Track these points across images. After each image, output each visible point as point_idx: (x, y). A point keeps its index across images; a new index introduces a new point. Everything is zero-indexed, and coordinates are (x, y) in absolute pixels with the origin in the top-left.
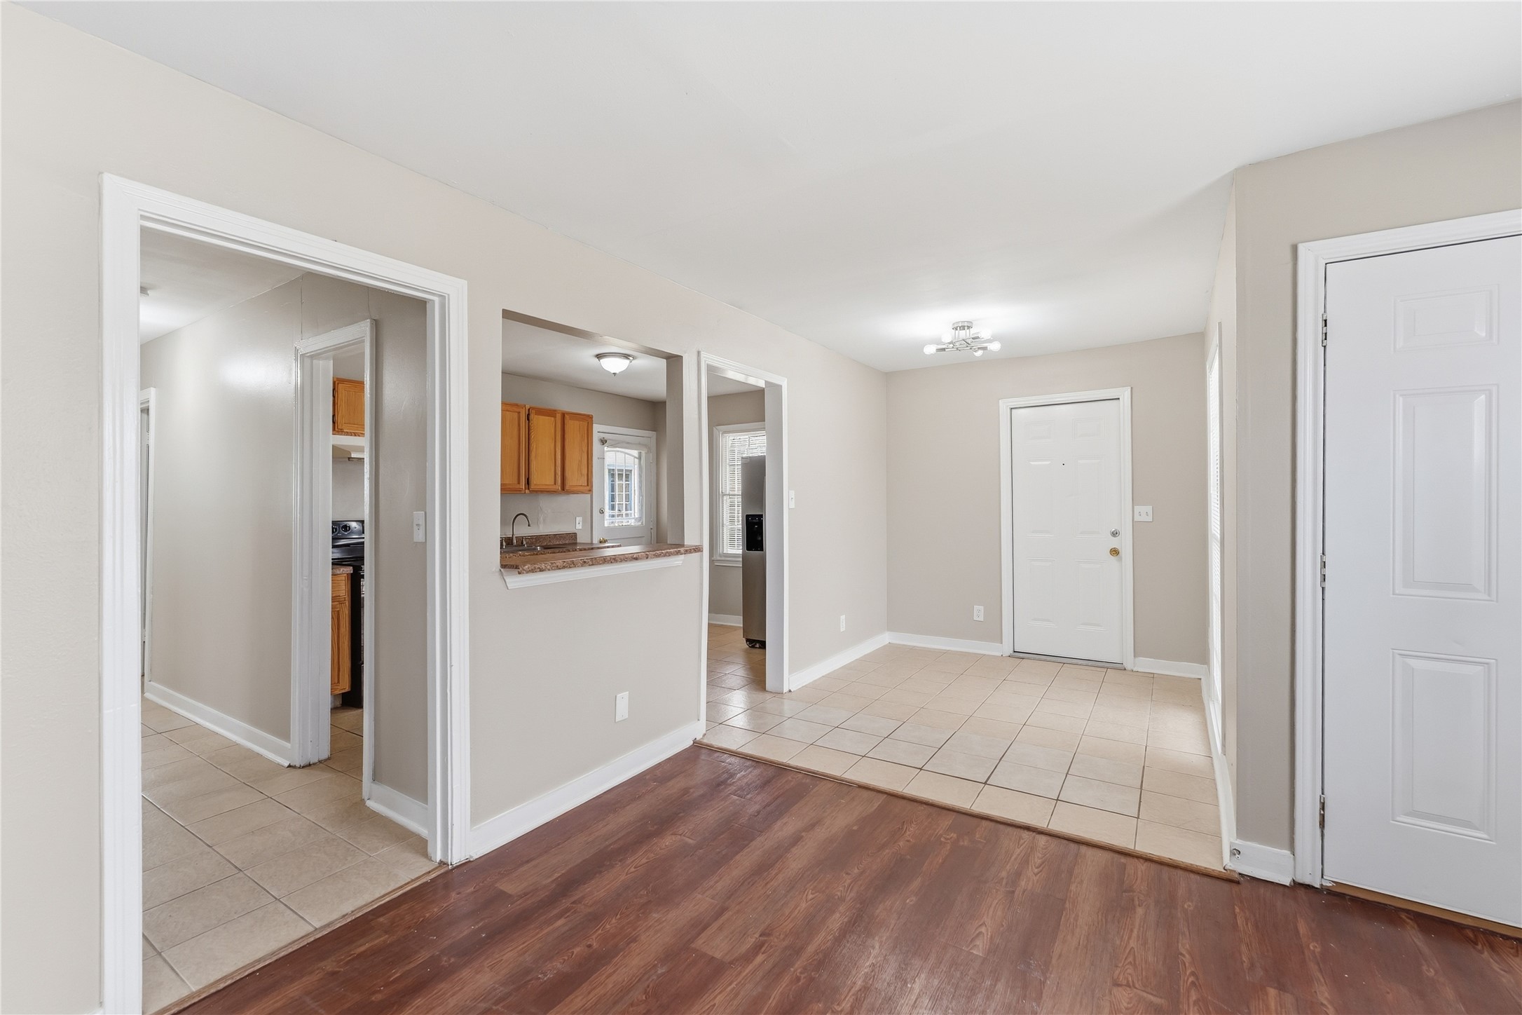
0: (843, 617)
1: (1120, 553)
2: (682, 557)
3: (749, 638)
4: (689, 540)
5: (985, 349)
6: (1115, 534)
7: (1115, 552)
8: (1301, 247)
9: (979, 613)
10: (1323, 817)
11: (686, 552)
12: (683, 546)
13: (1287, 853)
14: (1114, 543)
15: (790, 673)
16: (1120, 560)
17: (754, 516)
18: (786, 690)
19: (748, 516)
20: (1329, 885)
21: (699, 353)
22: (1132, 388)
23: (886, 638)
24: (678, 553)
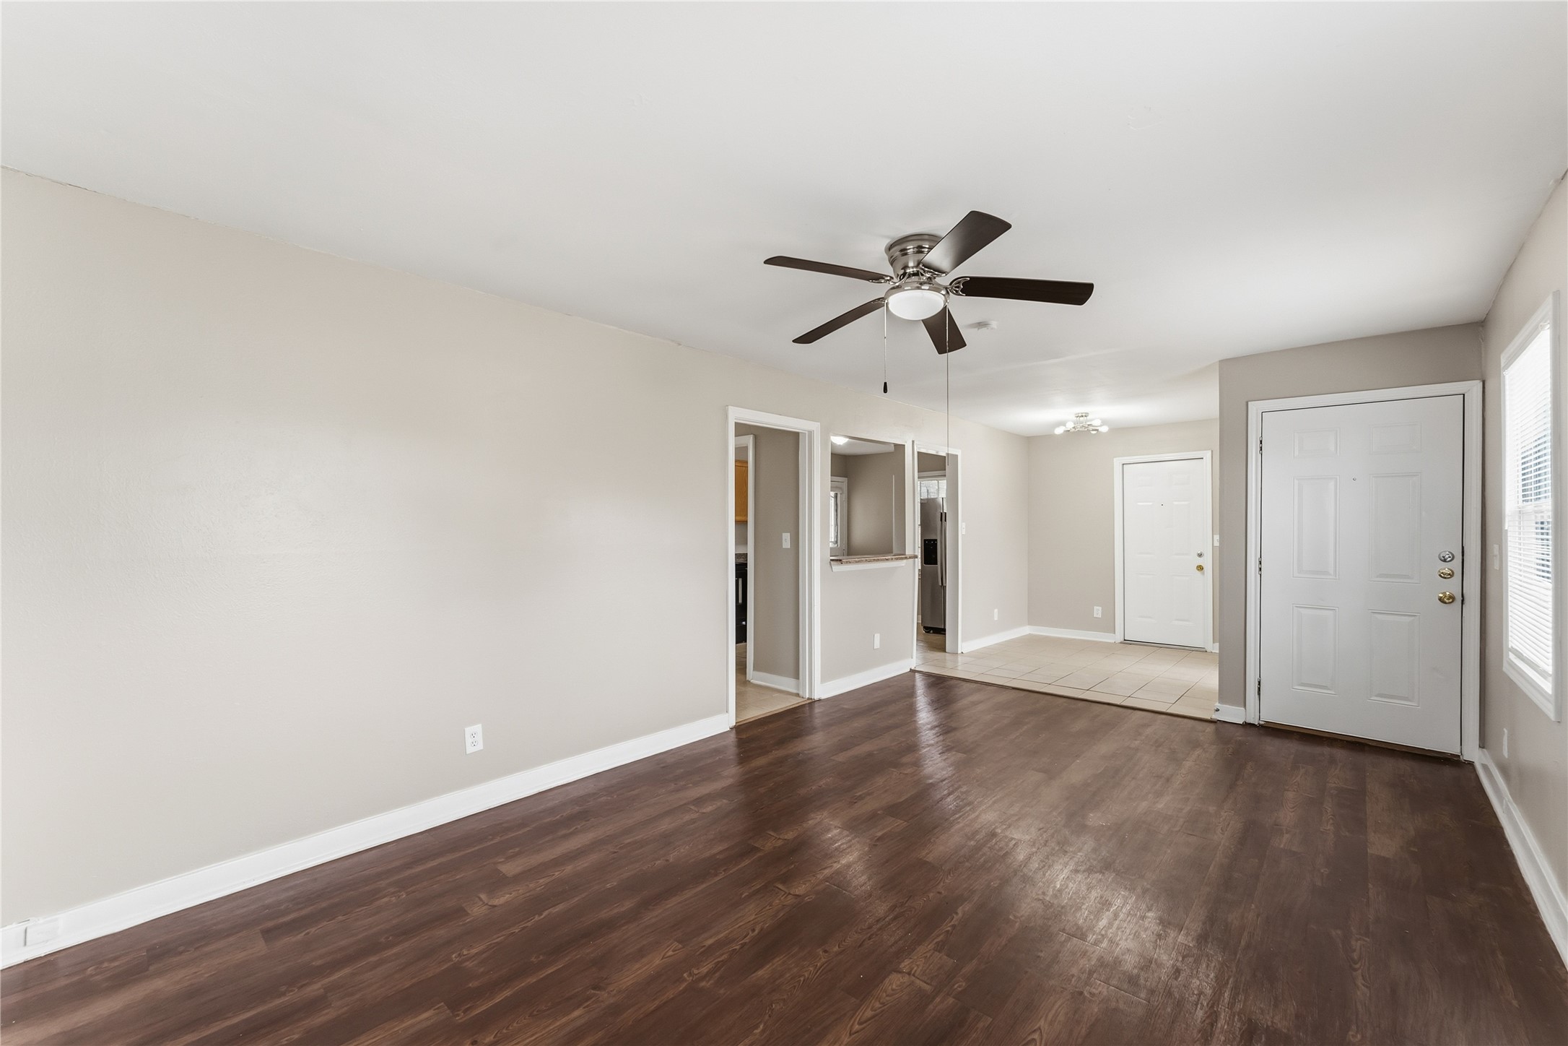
0: (996, 610)
1: (1205, 569)
2: (905, 561)
3: (926, 625)
4: (909, 552)
5: (1097, 430)
6: (1200, 555)
7: (1200, 568)
8: (1249, 403)
9: (1098, 612)
10: (1259, 689)
11: (906, 558)
12: (905, 555)
13: (1243, 709)
14: (1200, 561)
15: (962, 642)
16: (1203, 574)
17: (930, 541)
18: (959, 652)
19: (925, 540)
20: (1263, 723)
21: (913, 442)
22: (1212, 451)
23: (1026, 630)
24: (902, 559)
